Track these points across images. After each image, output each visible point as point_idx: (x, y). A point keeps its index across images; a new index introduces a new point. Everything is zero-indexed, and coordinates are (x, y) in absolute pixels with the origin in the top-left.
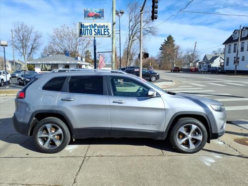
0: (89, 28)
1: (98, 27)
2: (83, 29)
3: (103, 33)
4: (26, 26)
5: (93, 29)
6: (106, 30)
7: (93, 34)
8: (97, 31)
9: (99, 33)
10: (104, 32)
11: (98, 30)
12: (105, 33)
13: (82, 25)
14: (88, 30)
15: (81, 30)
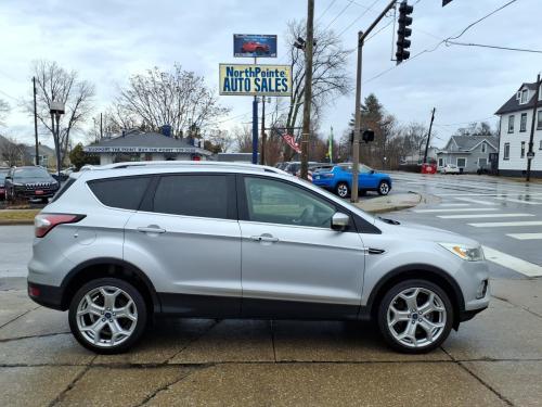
0: (244, 76)
1: (263, 74)
2: (230, 78)
3: (273, 87)
4: (60, 71)
5: (252, 79)
6: (280, 82)
7: (252, 90)
8: (260, 83)
9: (265, 87)
10: (277, 85)
11: (264, 80)
12: (280, 88)
13: (230, 71)
14: (243, 82)
15: (227, 80)
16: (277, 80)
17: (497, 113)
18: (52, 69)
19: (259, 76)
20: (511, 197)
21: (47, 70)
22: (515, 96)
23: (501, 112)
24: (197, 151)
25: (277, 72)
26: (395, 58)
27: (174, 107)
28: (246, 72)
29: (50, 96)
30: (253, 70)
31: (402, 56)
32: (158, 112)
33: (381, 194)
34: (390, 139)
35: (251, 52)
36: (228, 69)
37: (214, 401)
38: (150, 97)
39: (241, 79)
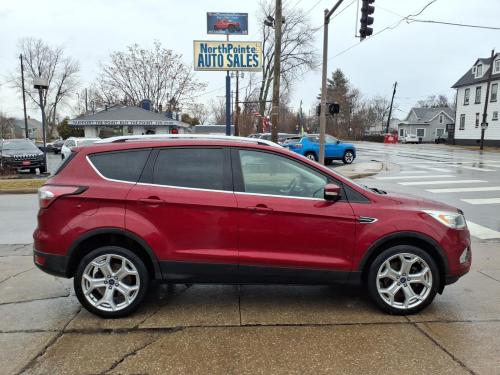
1: (236, 50)
2: (204, 54)
3: (245, 63)
4: (46, 49)
5: (225, 55)
6: (251, 58)
7: (225, 66)
9: (236, 62)
10: (249, 60)
11: (236, 56)
12: (250, 63)
13: (204, 47)
14: (216, 57)
15: (201, 56)
16: (248, 56)
17: (454, 87)
18: (38, 47)
19: (232, 52)
20: (465, 165)
21: (33, 48)
22: (470, 71)
23: (457, 86)
24: (175, 123)
25: (248, 48)
26: (359, 34)
27: (154, 82)
28: (219, 48)
29: (37, 72)
30: (226, 46)
31: (365, 32)
32: (138, 87)
33: (346, 163)
34: (356, 111)
35: (224, 29)
36: (202, 45)
37: (179, 366)
38: (130, 73)
39: (214, 55)
